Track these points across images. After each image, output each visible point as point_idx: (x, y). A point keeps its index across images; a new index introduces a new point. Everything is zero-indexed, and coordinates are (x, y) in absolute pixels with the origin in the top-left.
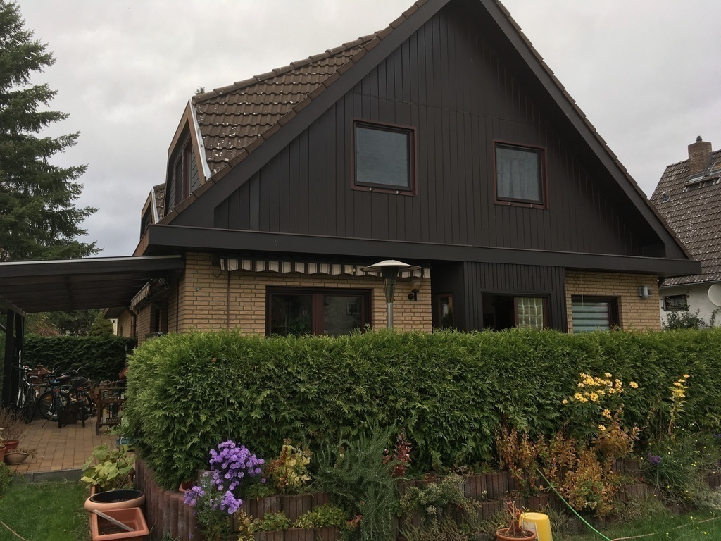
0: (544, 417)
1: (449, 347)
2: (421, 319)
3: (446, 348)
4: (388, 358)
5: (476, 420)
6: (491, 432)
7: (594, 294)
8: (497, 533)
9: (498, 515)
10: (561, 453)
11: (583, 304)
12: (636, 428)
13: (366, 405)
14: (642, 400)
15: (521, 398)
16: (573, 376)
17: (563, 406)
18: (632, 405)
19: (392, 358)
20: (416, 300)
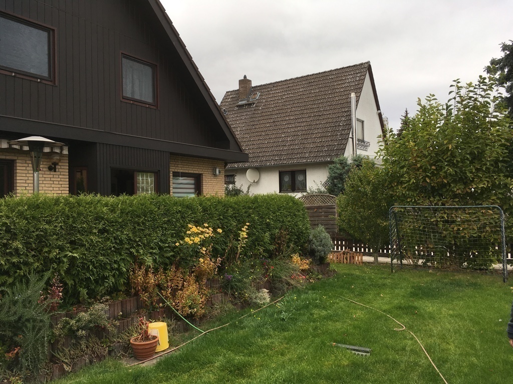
0: (163, 256)
1: (95, 208)
2: (59, 186)
3: (93, 208)
4: (42, 217)
5: (115, 262)
6: (126, 270)
7: (187, 171)
8: (131, 341)
9: (130, 328)
10: (173, 280)
11: (181, 178)
12: (219, 258)
13: (22, 257)
14: (223, 240)
15: (149, 243)
16: (183, 226)
17: (176, 247)
18: (217, 244)
19: (46, 217)
20: (55, 171)
